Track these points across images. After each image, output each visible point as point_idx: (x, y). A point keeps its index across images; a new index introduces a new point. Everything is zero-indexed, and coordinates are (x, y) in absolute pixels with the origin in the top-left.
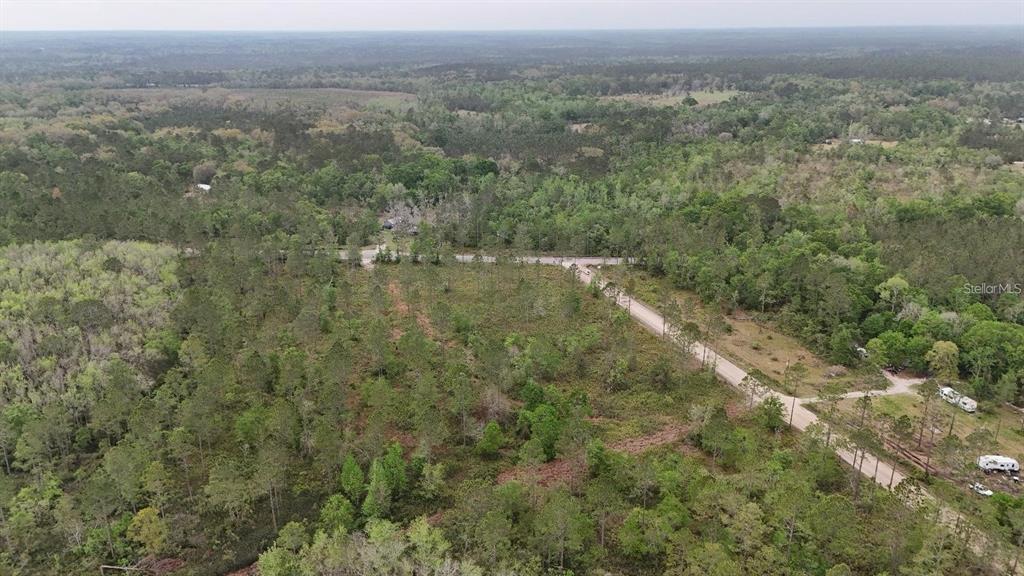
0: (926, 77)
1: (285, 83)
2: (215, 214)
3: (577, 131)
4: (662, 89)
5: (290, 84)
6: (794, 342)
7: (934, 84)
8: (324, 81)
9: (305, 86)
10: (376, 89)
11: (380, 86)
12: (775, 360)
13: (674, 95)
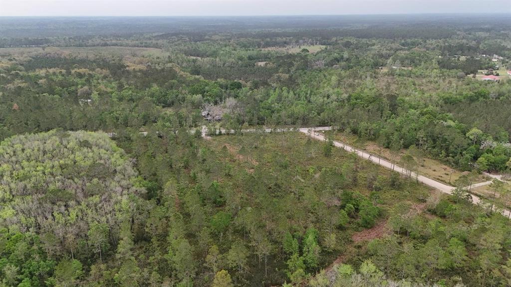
0: (404, 37)
1: (85, 44)
2: (112, 114)
3: (261, 66)
4: (286, 45)
5: (88, 44)
6: (437, 162)
7: (409, 41)
8: (108, 43)
9: (98, 45)
10: (138, 46)
11: (140, 45)
12: (435, 171)
13: (292, 47)
